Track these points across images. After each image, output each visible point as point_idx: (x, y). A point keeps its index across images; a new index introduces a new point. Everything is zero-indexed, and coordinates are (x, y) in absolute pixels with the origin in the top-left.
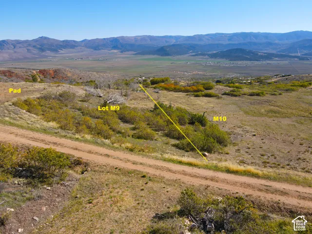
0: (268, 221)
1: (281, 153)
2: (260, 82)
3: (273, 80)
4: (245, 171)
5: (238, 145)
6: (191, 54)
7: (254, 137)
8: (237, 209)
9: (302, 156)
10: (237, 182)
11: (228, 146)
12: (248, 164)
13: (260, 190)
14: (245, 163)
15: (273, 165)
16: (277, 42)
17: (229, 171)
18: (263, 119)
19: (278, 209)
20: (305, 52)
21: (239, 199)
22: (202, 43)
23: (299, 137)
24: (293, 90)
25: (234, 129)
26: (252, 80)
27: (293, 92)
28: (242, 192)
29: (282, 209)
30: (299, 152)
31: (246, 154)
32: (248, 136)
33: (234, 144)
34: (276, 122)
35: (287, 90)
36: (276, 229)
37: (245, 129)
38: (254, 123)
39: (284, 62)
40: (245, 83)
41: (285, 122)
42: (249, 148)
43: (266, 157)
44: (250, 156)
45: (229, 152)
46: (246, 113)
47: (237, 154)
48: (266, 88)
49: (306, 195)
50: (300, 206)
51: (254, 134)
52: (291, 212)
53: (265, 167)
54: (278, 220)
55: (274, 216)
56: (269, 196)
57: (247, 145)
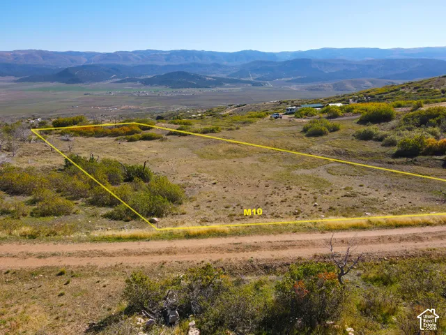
0: (242, 286)
1: (247, 201)
2: (213, 115)
3: (228, 112)
4: (208, 232)
5: (196, 200)
6: (115, 80)
7: (215, 187)
8: (204, 281)
9: (269, 199)
10: (200, 248)
11: (184, 203)
12: (211, 222)
13: (229, 251)
14: (207, 221)
15: (240, 217)
16: (225, 63)
17: (188, 236)
18: (222, 161)
19: (251, 269)
20: (258, 76)
21: (207, 268)
22: (129, 64)
23: (264, 178)
24: (251, 122)
25: (189, 180)
26: (203, 113)
27: (251, 125)
28: (207, 258)
29: (257, 267)
30: (266, 196)
31: (208, 210)
32: (207, 185)
33: (191, 200)
34: (237, 163)
35: (244, 123)
36: (252, 293)
37: (202, 178)
38: (213, 168)
39: (237, 89)
40: (195, 118)
41: (247, 161)
42: (210, 201)
43: (231, 209)
44: (213, 211)
45: (185, 210)
46: (202, 156)
47: (196, 211)
48: (220, 123)
49: (279, 244)
50: (274, 258)
51: (214, 182)
52: (266, 268)
53: (232, 221)
54: (253, 281)
55: (249, 278)
56: (241, 256)
57: (207, 198)
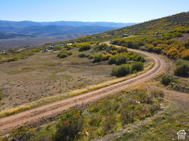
0: (41, 131)
1: (37, 91)
2: (13, 52)
3: (20, 50)
4: (19, 110)
5: (10, 95)
7: (19, 87)
8: (21, 135)
9: (47, 88)
10: (16, 119)
11: (3, 98)
12: (20, 105)
13: (32, 116)
14: (18, 105)
15: (35, 99)
16: (15, 27)
17: (8, 115)
18: (21, 74)
19: (44, 121)
20: (33, 33)
21: (21, 129)
23: (43, 79)
24: (33, 54)
25: (4, 86)
26: (6, 51)
27: (33, 56)
28: (20, 123)
29: (46, 119)
30: (45, 87)
31: (17, 99)
32: (14, 87)
33: (7, 96)
34: (29, 74)
35: (30, 55)
36: (45, 132)
37: (11, 84)
38: (16, 78)
39: (24, 39)
40: (2, 54)
41: (34, 73)
42: (18, 95)
43: (29, 96)
44: (20, 99)
45: (4, 102)
46: (9, 73)
47: (10, 101)
48: (17, 56)
49: (54, 107)
50: (53, 113)
51: (18, 85)
52: (51, 119)
53: (31, 102)
54: (45, 127)
55: (43, 126)
56: (37, 117)
57: (16, 93)
